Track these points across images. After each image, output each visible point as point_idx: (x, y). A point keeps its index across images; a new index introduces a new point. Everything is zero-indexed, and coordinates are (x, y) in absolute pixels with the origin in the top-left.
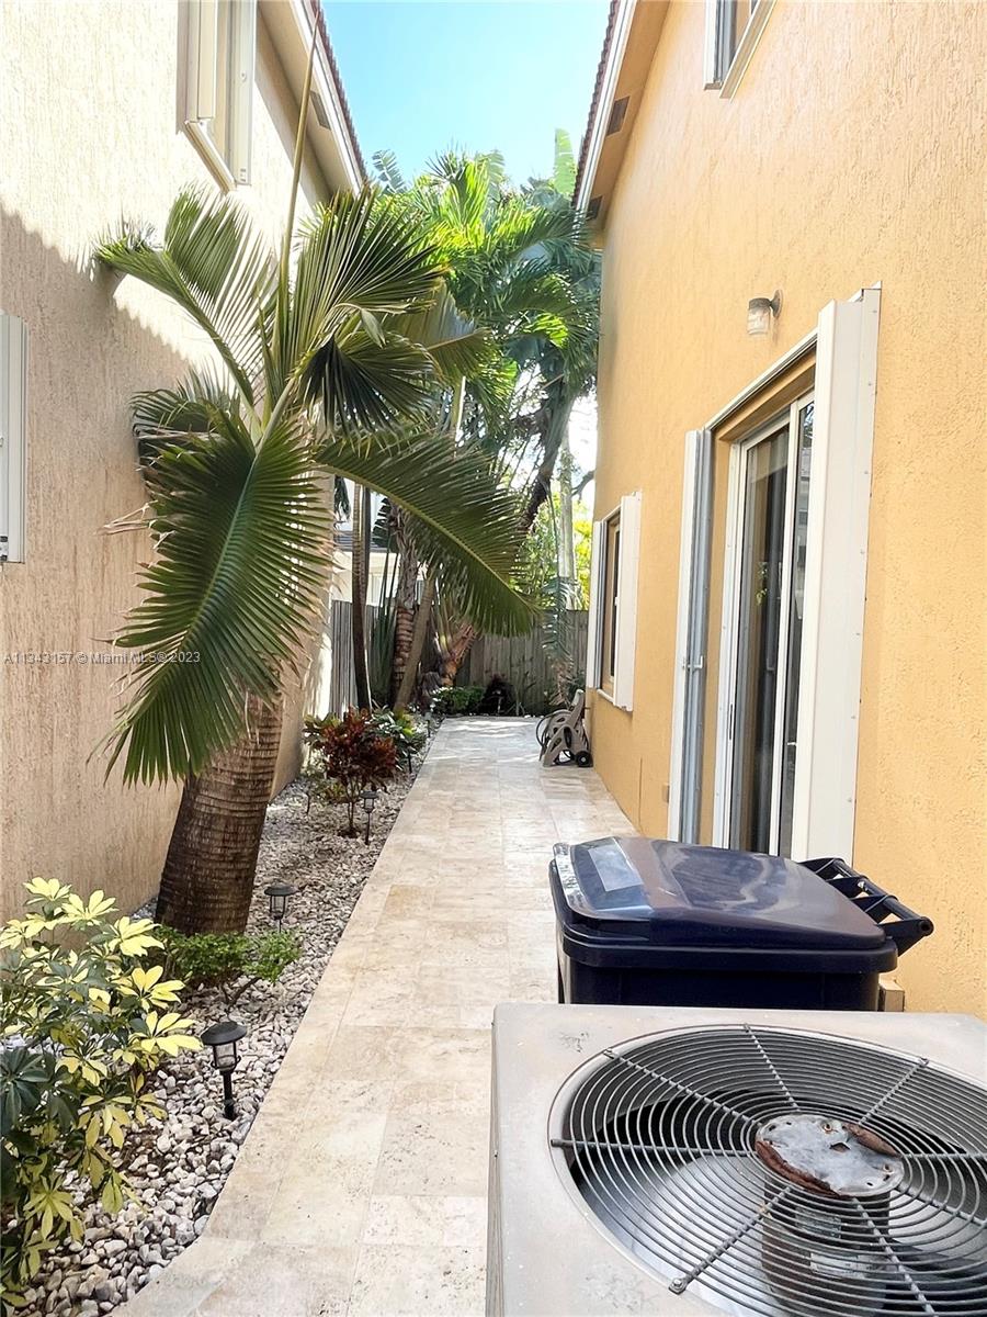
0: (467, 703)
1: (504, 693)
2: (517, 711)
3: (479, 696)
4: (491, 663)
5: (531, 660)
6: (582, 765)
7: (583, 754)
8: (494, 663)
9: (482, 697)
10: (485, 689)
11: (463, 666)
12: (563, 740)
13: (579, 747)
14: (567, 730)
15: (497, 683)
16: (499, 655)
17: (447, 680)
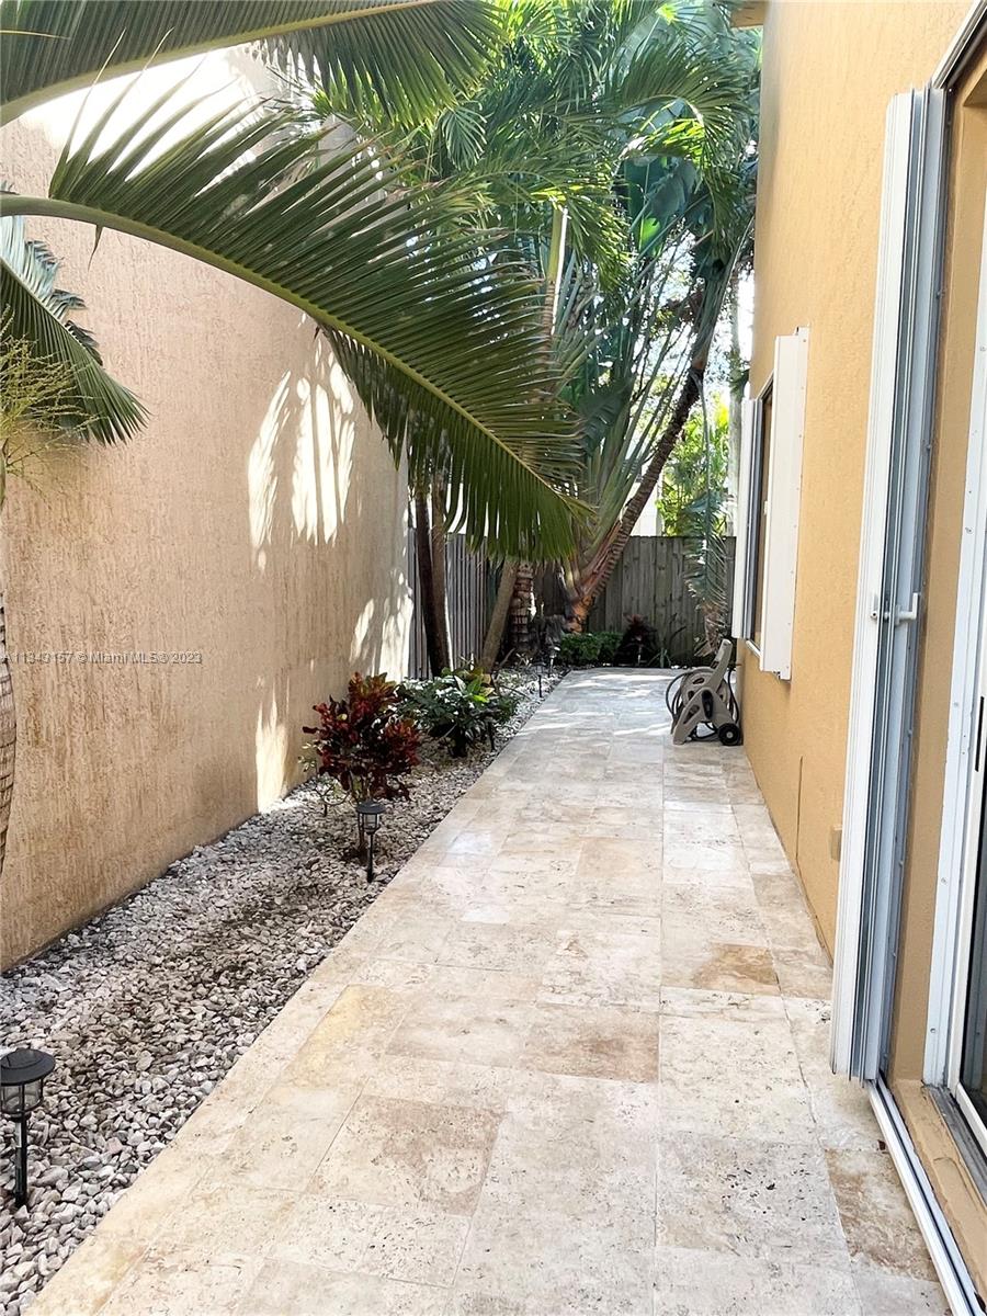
0: (599, 652)
1: (645, 640)
2: (662, 660)
3: (614, 644)
4: (631, 603)
5: (680, 599)
6: (727, 742)
7: (729, 727)
8: (634, 602)
9: (618, 645)
10: (621, 635)
11: (596, 608)
12: (702, 708)
13: (724, 717)
14: (707, 695)
15: (637, 627)
16: (641, 594)
17: (574, 625)
